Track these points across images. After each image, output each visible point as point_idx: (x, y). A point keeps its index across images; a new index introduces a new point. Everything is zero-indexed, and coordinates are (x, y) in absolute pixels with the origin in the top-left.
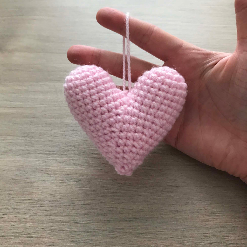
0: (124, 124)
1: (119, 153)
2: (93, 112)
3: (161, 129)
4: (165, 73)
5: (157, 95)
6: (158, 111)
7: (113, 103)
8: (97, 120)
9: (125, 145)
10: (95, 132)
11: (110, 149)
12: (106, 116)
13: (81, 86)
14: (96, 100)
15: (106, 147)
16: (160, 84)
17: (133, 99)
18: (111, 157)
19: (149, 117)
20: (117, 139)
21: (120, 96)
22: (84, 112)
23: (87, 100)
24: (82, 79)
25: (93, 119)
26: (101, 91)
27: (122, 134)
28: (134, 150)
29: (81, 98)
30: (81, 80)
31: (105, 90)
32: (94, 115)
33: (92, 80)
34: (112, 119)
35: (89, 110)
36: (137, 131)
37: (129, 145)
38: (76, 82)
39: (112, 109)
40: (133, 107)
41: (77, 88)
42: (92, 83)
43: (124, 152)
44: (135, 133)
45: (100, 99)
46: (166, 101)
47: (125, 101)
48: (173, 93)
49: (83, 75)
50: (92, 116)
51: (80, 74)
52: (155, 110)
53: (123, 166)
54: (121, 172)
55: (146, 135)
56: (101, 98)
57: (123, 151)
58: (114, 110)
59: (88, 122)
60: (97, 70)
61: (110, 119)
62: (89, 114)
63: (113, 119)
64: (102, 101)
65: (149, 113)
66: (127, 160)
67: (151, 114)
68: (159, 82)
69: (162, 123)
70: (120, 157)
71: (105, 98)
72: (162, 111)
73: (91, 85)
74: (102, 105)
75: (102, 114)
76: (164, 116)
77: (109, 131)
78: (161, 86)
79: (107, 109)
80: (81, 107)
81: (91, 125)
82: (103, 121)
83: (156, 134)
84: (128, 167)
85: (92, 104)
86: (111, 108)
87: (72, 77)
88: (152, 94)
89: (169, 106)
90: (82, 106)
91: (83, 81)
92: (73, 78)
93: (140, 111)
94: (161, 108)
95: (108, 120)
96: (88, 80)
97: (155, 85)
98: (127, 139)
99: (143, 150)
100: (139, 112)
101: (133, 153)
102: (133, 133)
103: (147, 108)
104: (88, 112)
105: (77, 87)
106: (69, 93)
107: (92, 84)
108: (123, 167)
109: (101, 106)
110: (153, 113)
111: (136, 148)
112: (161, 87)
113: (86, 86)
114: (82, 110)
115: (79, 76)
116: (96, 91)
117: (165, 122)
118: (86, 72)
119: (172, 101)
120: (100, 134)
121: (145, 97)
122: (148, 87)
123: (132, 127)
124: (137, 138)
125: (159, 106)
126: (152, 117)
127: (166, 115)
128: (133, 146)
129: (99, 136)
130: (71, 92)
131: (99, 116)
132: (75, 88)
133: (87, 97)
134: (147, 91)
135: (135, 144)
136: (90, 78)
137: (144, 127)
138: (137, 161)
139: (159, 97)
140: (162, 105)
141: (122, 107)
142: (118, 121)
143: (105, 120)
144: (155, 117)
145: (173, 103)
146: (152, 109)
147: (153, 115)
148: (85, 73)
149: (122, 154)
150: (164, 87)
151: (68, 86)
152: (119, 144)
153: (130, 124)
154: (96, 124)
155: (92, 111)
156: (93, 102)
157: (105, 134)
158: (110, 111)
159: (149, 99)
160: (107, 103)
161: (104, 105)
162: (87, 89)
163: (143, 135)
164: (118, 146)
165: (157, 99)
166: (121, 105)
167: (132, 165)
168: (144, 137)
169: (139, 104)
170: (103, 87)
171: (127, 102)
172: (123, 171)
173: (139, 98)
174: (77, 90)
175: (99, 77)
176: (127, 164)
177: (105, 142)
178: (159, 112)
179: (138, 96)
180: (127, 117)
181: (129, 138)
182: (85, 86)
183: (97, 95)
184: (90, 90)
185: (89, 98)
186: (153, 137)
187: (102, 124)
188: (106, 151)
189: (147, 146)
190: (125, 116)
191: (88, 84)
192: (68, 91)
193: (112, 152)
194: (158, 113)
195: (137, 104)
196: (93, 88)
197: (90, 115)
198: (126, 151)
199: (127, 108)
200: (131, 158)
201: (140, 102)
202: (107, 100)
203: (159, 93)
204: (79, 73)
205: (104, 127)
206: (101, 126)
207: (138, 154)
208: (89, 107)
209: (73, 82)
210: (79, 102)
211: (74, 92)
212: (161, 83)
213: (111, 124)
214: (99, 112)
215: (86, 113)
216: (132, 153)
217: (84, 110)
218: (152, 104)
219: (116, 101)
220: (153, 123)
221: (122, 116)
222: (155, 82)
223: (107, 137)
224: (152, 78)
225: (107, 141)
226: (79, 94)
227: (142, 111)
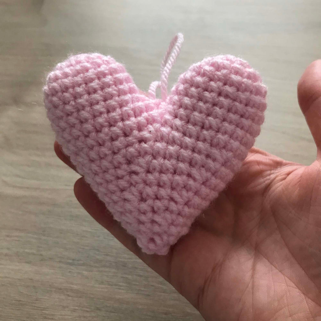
0: (154, 157)
1: (144, 213)
2: (95, 135)
3: (223, 169)
4: (230, 64)
5: (214, 105)
6: (217, 135)
7: (133, 119)
8: (104, 150)
9: (157, 198)
10: (101, 175)
11: (128, 206)
12: (120, 144)
13: (73, 87)
14: (101, 113)
15: (121, 203)
16: (220, 84)
17: (170, 113)
18: (128, 221)
19: (200, 145)
20: (141, 186)
21: (146, 107)
22: (79, 136)
23: (85, 114)
24: (76, 76)
25: (96, 148)
26: (112, 96)
27: (151, 177)
28: (173, 206)
29: (74, 110)
30: (75, 77)
31: (119, 96)
32: (97, 142)
33: (95, 76)
34: (131, 149)
35: (89, 132)
36: (177, 171)
37: (163, 198)
38: (66, 80)
39: (131, 130)
40: (172, 128)
41: (66, 92)
42: (93, 82)
43: (154, 212)
44: (175, 175)
45: (108, 112)
46: (232, 116)
47: (155, 116)
48: (244, 101)
49: (78, 67)
50: (94, 143)
51: (72, 68)
52: (212, 133)
53: (152, 237)
54: (148, 248)
55: (195, 180)
56: (110, 110)
57: (153, 208)
58: (135, 132)
59: (88, 156)
60: (103, 61)
61: (127, 149)
62: (88, 139)
63: (134, 148)
64: (113, 114)
65: (202, 138)
66: (160, 225)
67: (204, 140)
68: (219, 80)
69: (225, 157)
70: (146, 221)
71: (118, 110)
72: (225, 133)
73: (92, 86)
74: (113, 123)
75: (112, 139)
76: (229, 142)
77: (126, 171)
78: (222, 88)
79: (122, 129)
80: (74, 127)
81: (92, 161)
82: (114, 153)
83: (213, 178)
84: (162, 239)
85: (94, 121)
86: (129, 129)
87: (58, 73)
88: (206, 102)
89: (237, 126)
90: (76, 126)
91: (78, 79)
92: (60, 75)
93: (184, 134)
94: (223, 128)
95: (124, 151)
96: (86, 77)
97: (211, 86)
98: (159, 185)
99: (189, 207)
100: (183, 137)
101: (172, 212)
102: (170, 176)
103: (198, 128)
104: (87, 136)
105: (65, 89)
106: (51, 102)
107: (95, 84)
108: (152, 240)
109: (111, 125)
110: (208, 138)
111: (176, 203)
112: (224, 90)
113: (83, 87)
114: (76, 132)
115: (71, 70)
116: (101, 96)
117: (230, 154)
118: (84, 62)
119: (242, 116)
120: (108, 177)
121: (194, 109)
122: (199, 89)
124: (178, 184)
125: (220, 125)
126: (207, 145)
127: (232, 141)
128: (172, 199)
129: (108, 182)
130: (55, 99)
131: (108, 144)
132: (63, 92)
133: (83, 107)
134: (198, 98)
135: (175, 195)
136: (91, 73)
137: (191, 163)
138: (179, 229)
139: (220, 108)
140: (225, 122)
141: (151, 128)
142: (142, 153)
143: (119, 150)
144: (211, 145)
145: (243, 120)
146: (207, 130)
147: (209, 141)
148: (81, 64)
149: (150, 215)
150: (229, 89)
151: (50, 89)
152: (144, 195)
153: (165, 158)
154: (101, 158)
155: (93, 134)
156: (95, 117)
157: (118, 178)
158: (128, 134)
159: (201, 112)
160: (123, 120)
161: (116, 122)
162: (84, 92)
163: (190, 179)
164: (143, 200)
165: (215, 112)
166: (148, 124)
167: (169, 235)
168: (191, 182)
169: (183, 122)
170: (115, 90)
171: (159, 119)
172: (152, 246)
173: (182, 111)
174: (67, 95)
175: (106, 71)
176: (159, 235)
177: (118, 193)
178: (220, 136)
179: (181, 106)
180: (160, 145)
181: (165, 184)
182: (81, 87)
183: (103, 103)
184: (89, 94)
185: (88, 109)
186: (208, 183)
187: (113, 159)
188: (120, 210)
189: (197, 200)
190: (156, 143)
191: (86, 84)
192: (50, 98)
193: (131, 212)
194: (218, 138)
195: (178, 122)
196: (95, 91)
197: (90, 141)
198: (159, 209)
199: (161, 129)
200: (167, 221)
201: (184, 117)
202: (122, 114)
203: (219, 100)
204: (71, 65)
205: (116, 163)
206: (111, 162)
207: (179, 214)
208: (88, 126)
209: (59, 81)
210: (70, 118)
211: (60, 100)
212: (221, 82)
213: (129, 159)
214: (107, 134)
215: (82, 138)
216: (168, 212)
217: (79, 133)
218: (207, 122)
219: (140, 115)
220: (208, 156)
221: (151, 143)
222: (211, 80)
223: (123, 183)
224: (206, 74)
225: (122, 190)
226: (69, 102)
227: (188, 134)
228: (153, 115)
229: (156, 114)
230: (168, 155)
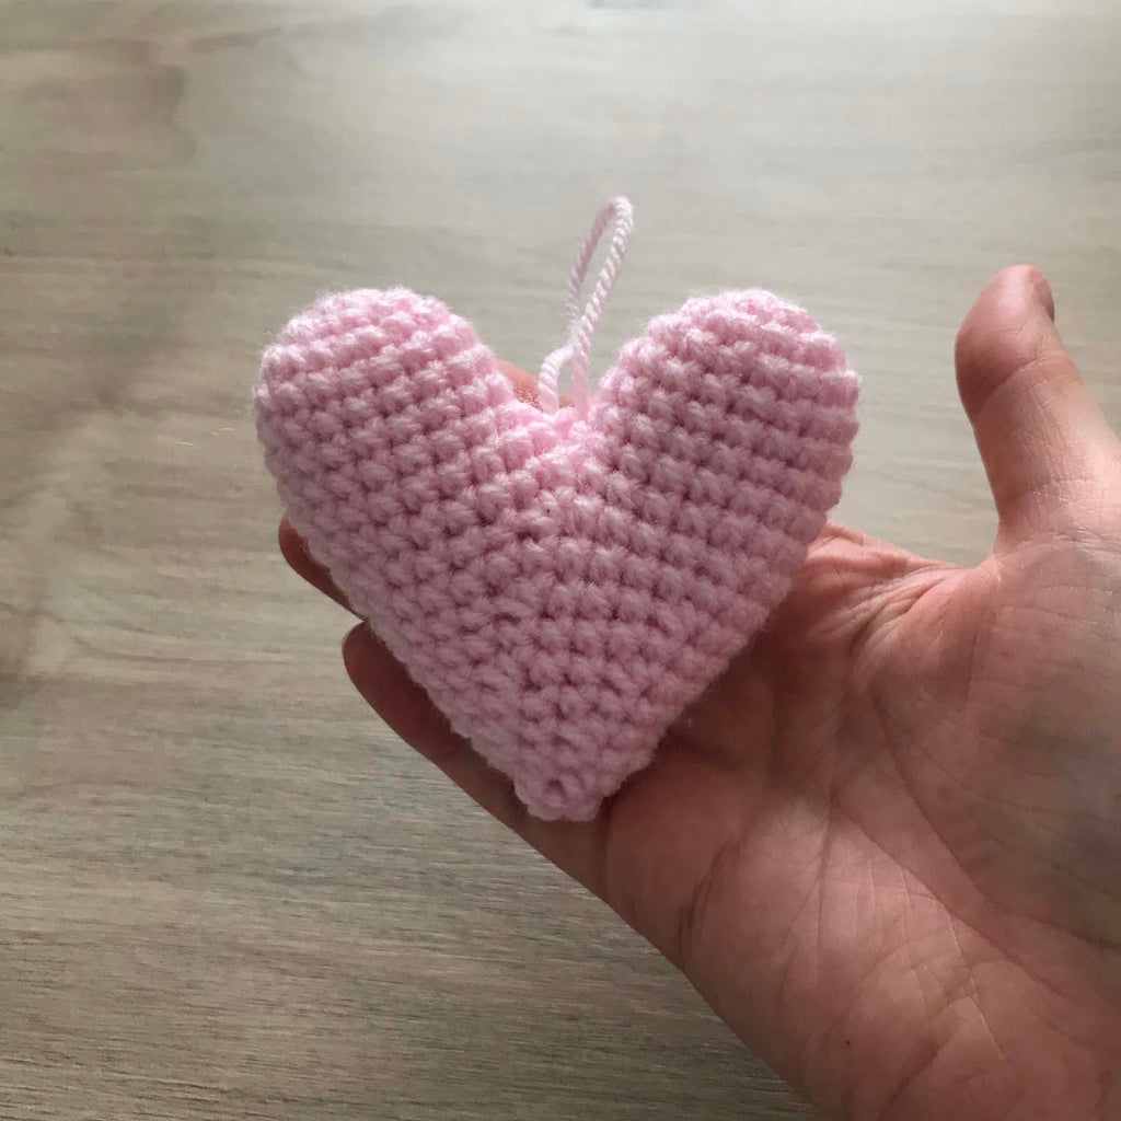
0: (560, 578)
1: (536, 720)
2: (405, 521)
3: (741, 602)
4: (758, 323)
5: (717, 436)
6: (724, 516)
7: (502, 478)
8: (428, 561)
9: (568, 681)
10: (419, 622)
11: (492, 703)
12: (471, 545)
13: (342, 396)
15: (474, 694)
16: (733, 380)
17: (599, 456)
18: (494, 738)
19: (681, 544)
20: (526, 652)
21: (534, 441)
22: (359, 525)
23: (374, 469)
24: (347, 365)
25: (406, 556)
26: (443, 420)
27: (551, 630)
28: (609, 700)
29: (343, 459)
30: (344, 370)
31: (463, 416)
32: (409, 539)
33: (396, 366)
34: (499, 559)
35: (387, 515)
36: (621, 614)
37: (584, 681)
38: (318, 377)
39: (497, 506)
40: (605, 497)
41: (323, 410)
42: (395, 381)
43: (560, 715)
44: (615, 623)
45: (437, 461)
46: (763, 466)
47: (559, 466)
48: (797, 425)
49: (350, 339)
50: (400, 544)
51: (333, 339)
52: (712, 511)
53: (556, 777)
54: (545, 806)
55: (666, 632)
56: (442, 456)
57: (557, 706)
58: (510, 514)
59: (382, 572)
60: (417, 316)
61: (489, 556)
62: (384, 532)
63: (506, 555)
64: (449, 468)
65: (683, 524)
66: (576, 749)
67: (691, 531)
68: (730, 370)
69: (745, 573)
70: (539, 739)
71: (462, 455)
72: (745, 510)
73: (392, 393)
74: (448, 491)
75: (449, 534)
76: (755, 534)
77: (485, 613)
78: (736, 392)
79: (473, 507)
80: (346, 499)
81: (394, 586)
82: (454, 568)
83: (715, 626)
84: (582, 783)
85: (400, 486)
86: (491, 506)
87: (295, 352)
88: (692, 431)
89: (777, 489)
90: (351, 498)
91: (352, 374)
92: (302, 359)
93: (638, 514)
94: (740, 497)
95: (479, 563)
96: (374, 368)
97: (708, 387)
98: (573, 649)
99: (652, 702)
100: (635, 521)
101: (606, 716)
102: (601, 625)
103: (675, 499)
104: (380, 525)
105: (318, 402)
106: (279, 432)
107: (398, 389)
108: (555, 785)
109: (444, 497)
110: (701, 525)
111: (618, 692)
112: (740, 397)
113: (366, 398)
114: (349, 513)
115: (332, 346)
116: (417, 419)
117: (759, 564)
118: (364, 325)
119: (790, 463)
120: (439, 628)
121: (663, 447)
122: (676, 395)
123: (597, 594)
124: (623, 646)
125: (732, 491)
126: (700, 544)
127: (764, 530)
128: (607, 683)
129: (435, 639)
130: (291, 427)
131: (438, 545)
132: (313, 408)
133: (371, 451)
134: (672, 418)
135: (616, 673)
136: (386, 358)
137: (657, 591)
138: (625, 757)
139: (732, 446)
140: (744, 482)
141: (549, 499)
142: (528, 567)
143: (467, 561)
144: (709, 542)
145: (793, 473)
146: (698, 504)
147: (703, 533)
148: (360, 331)
149: (550, 724)
150: (756, 396)
151: (274, 397)
152: (535, 675)
153: (587, 578)
154: (419, 581)
155: (399, 521)
156: (401, 474)
157: (465, 631)
158: (489, 517)
159: (680, 457)
161: (457, 487)
162: (371, 411)
163: (655, 632)
164: (531, 686)
165: (719, 457)
166: (541, 488)
167: (600, 773)
168: (657, 640)
169: (634, 481)
170: (453, 402)
171: (570, 473)
172: (555, 801)
173: (629, 453)
174: (323, 417)
175: (428, 350)
176: (574, 772)
177: (466, 670)
178: (731, 518)
179: (627, 439)
180: (574, 545)
181: (588, 645)
182: (362, 395)
183: (420, 439)
184: (385, 414)
185: (383, 455)
186: (701, 640)
187: (450, 583)
188: (471, 710)
189: (671, 684)
190: (564, 539)
191: (375, 386)
192: (276, 420)
193: (499, 717)
194: (727, 524)
195: (620, 482)
196: (400, 407)
197: (390, 540)
198: (572, 708)
199: (575, 501)
200: (595, 739)
201: (637, 470)
202: (472, 466)
203: (729, 424)
204: (330, 331)
205: (459, 595)
206: (447, 592)
207: (627, 720)
208: (385, 501)
209: (301, 377)
210: (334, 476)
211: (305, 427)
212: (736, 375)
213: (494, 582)
214: (435, 523)
215: (368, 530)
216: (598, 717)
217: (362, 518)
218: (696, 481)
219: (519, 465)
220: (700, 571)
221: (551, 540)
222: (708, 369)
223: (477, 645)
224: (695, 354)
225: (477, 662)
226: (330, 437)
227: (648, 516)
228: (555, 462)
229: (562, 462)
230: (595, 572)
